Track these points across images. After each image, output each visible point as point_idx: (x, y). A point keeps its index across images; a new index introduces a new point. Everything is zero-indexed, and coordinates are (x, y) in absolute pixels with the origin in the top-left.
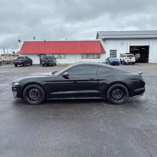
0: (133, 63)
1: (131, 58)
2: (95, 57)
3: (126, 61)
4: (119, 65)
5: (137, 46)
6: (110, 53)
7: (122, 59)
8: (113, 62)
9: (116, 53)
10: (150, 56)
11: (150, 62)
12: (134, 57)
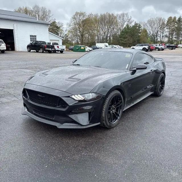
10: (16, 43)
11: (17, 50)
12: (3, 43)
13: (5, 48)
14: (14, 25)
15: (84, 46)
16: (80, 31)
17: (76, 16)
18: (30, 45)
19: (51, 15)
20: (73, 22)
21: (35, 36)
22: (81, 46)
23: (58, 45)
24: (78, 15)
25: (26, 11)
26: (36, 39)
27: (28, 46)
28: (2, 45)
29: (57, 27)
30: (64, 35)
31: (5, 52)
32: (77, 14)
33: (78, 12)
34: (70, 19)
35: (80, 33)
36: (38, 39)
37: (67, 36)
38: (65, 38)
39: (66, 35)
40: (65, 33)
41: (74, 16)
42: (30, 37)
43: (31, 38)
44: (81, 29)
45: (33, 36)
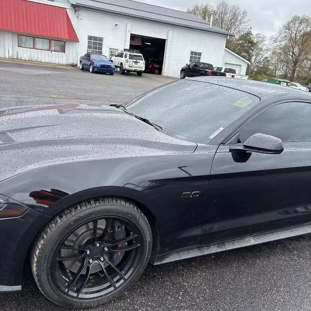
0: (139, 74)
1: (138, 61)
2: (53, 48)
3: (126, 67)
4: (112, 74)
5: (142, 36)
6: (89, 42)
7: (117, 61)
8: (103, 66)
9: (101, 44)
10: (166, 62)
11: (165, 74)
12: (142, 60)
13: (143, 69)
14: (170, 32)
15: (288, 81)
16: (293, 53)
17: (291, 24)
18: (186, 68)
19: (246, 20)
20: (284, 35)
21: (200, 54)
22: (281, 80)
23: (235, 73)
24: (297, 22)
25: (205, 13)
26: (199, 58)
27: (183, 70)
28: (139, 62)
29: (251, 42)
30: (262, 58)
31: (143, 74)
32: (295, 19)
33: (299, 17)
34: (278, 29)
35: (292, 56)
36: (204, 60)
37: (268, 61)
38: (262, 63)
39: (266, 58)
40: (266, 55)
41: (289, 24)
42: (189, 55)
43: (191, 57)
44: (296, 50)
45: (196, 54)
